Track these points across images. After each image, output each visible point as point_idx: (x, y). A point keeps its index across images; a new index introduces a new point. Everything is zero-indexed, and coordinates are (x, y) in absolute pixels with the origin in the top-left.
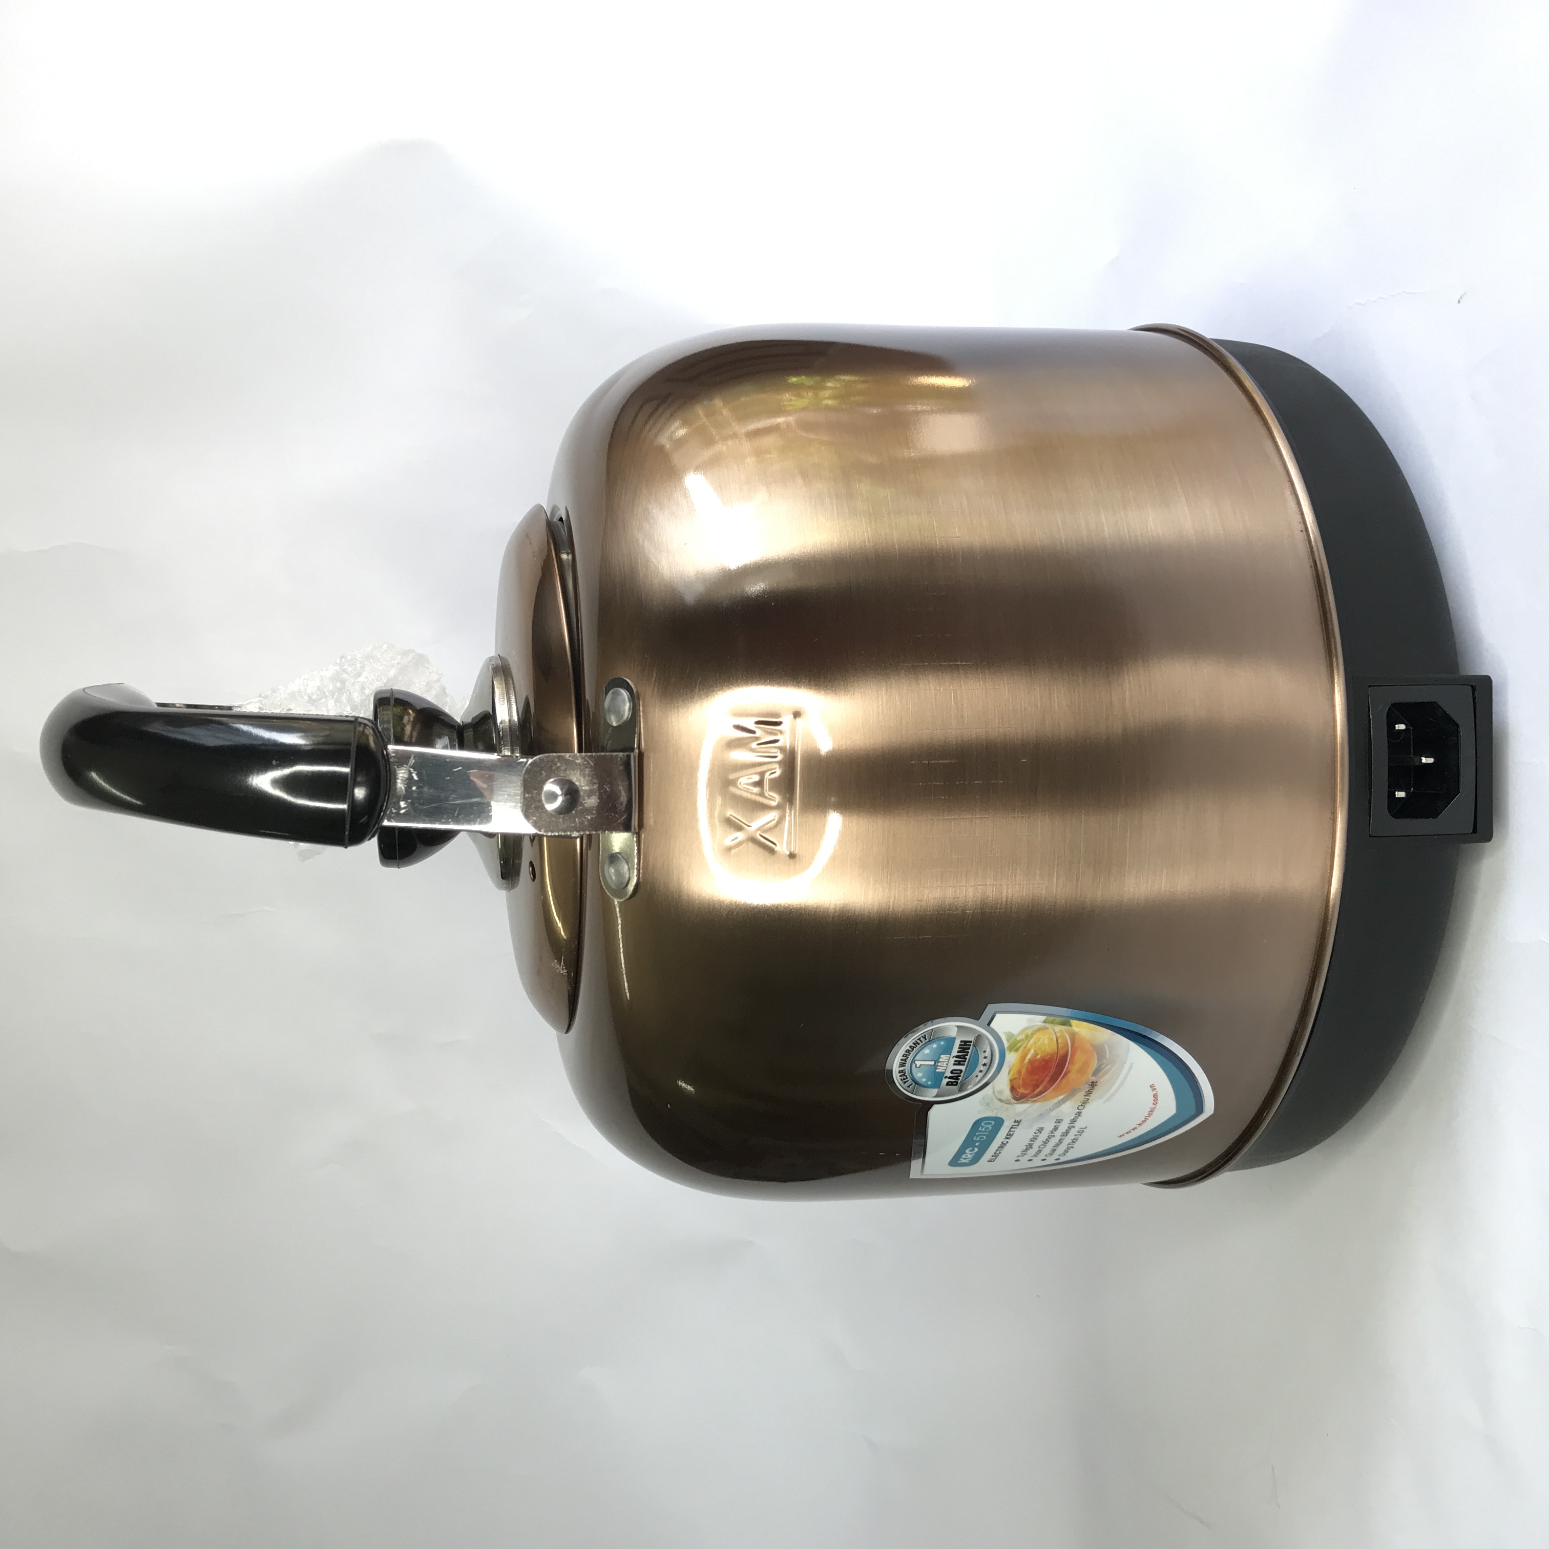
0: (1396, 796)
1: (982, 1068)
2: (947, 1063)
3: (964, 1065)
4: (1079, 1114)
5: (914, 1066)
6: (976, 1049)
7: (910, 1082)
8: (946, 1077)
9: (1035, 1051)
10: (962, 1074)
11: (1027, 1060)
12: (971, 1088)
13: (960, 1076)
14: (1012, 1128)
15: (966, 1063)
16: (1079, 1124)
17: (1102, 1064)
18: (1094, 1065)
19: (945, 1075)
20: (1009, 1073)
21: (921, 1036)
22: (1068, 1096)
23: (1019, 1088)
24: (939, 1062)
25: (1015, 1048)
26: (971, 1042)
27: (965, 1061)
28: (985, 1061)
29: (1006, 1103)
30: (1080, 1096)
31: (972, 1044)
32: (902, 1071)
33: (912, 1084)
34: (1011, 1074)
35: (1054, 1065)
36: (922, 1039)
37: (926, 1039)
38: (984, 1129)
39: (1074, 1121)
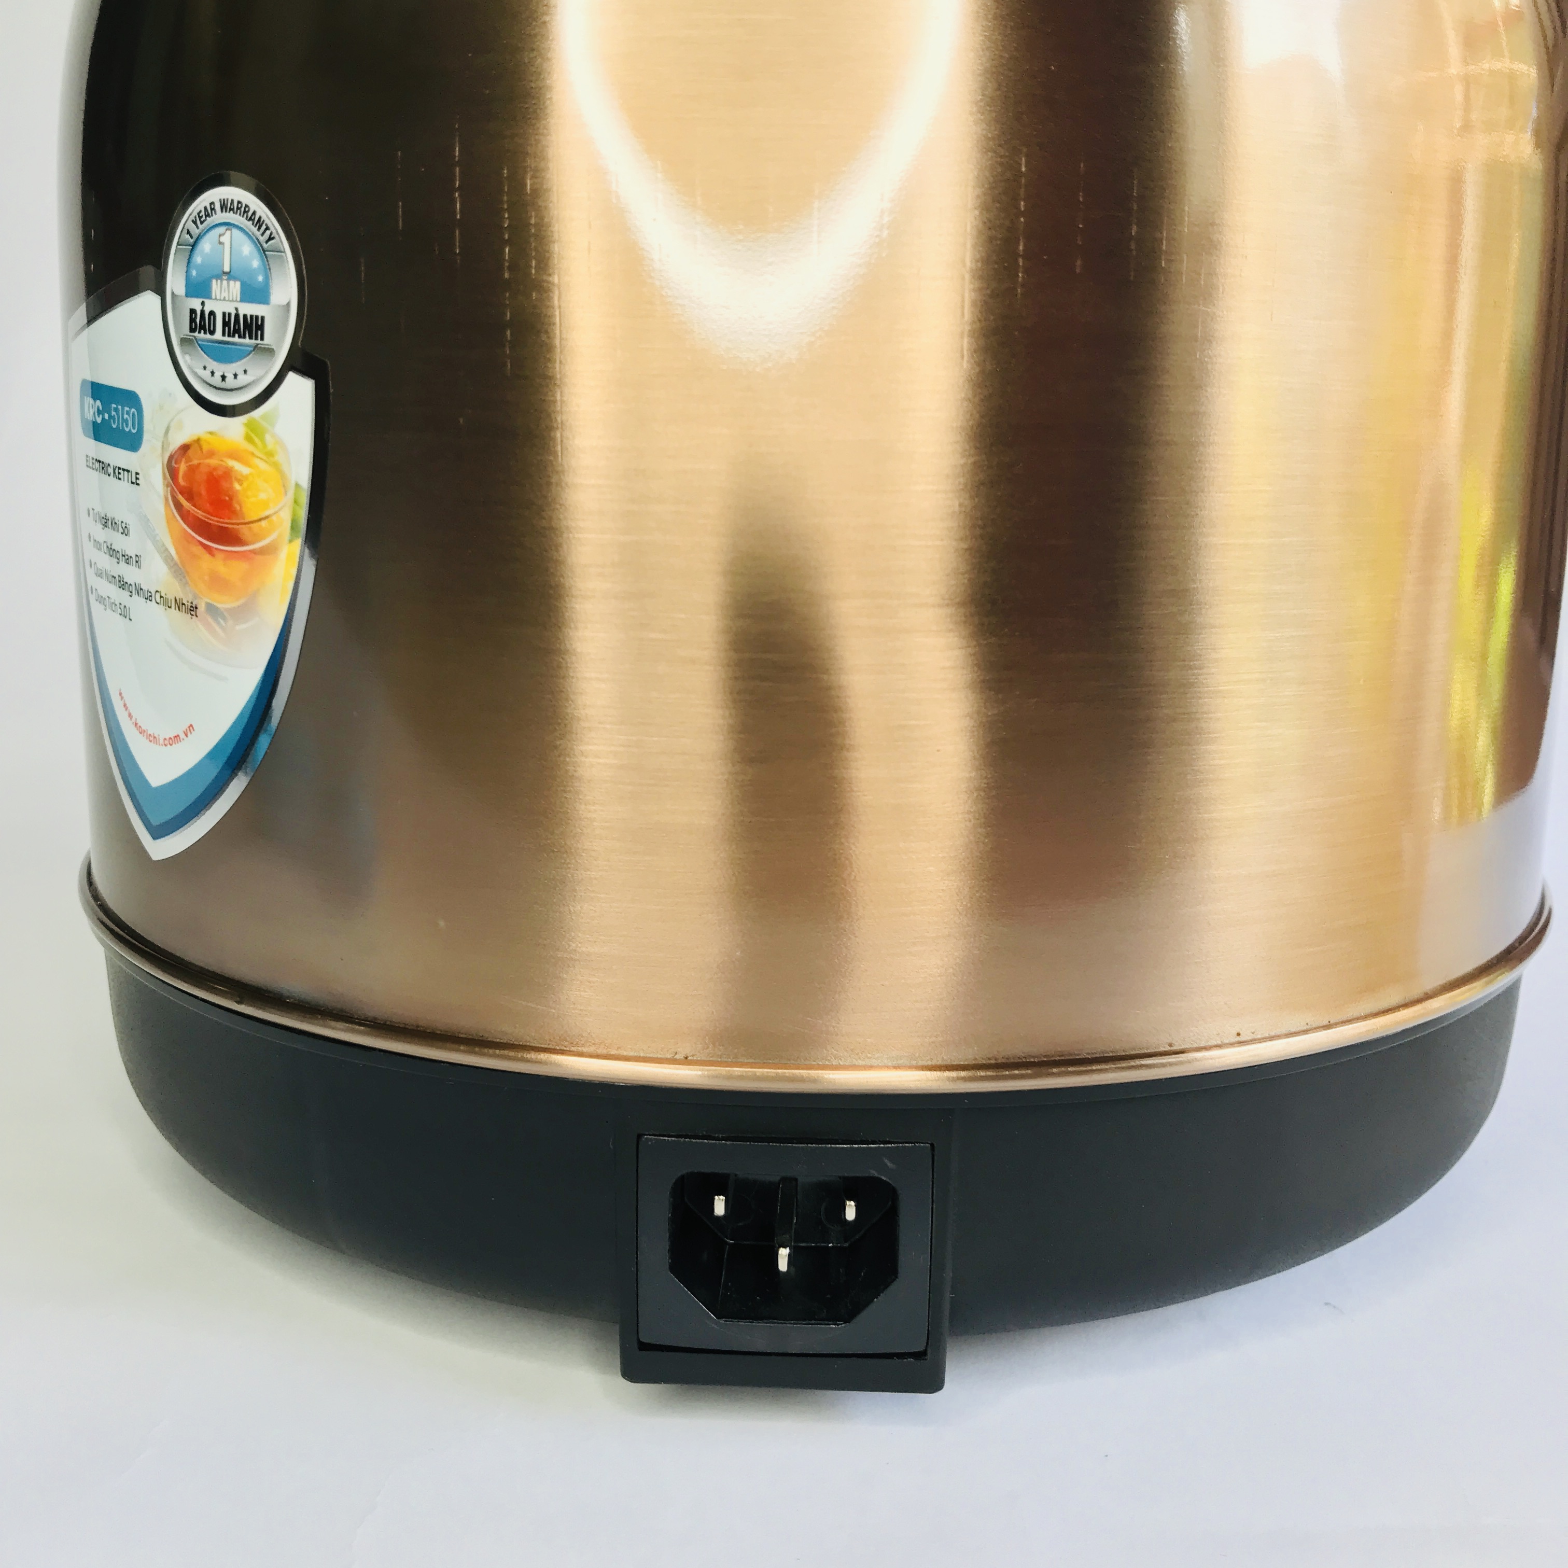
0: (716, 1197)
1: (218, 375)
2: (227, 299)
3: (224, 334)
4: (149, 598)
5: (222, 229)
6: (251, 352)
7: (195, 232)
8: (203, 303)
9: (246, 477)
10: (208, 336)
11: (231, 463)
12: (186, 362)
13: (205, 333)
14: (128, 471)
15: (226, 339)
16: (136, 603)
17: (224, 619)
18: (224, 603)
19: (207, 301)
20: (211, 433)
21: (274, 232)
22: (176, 564)
23: (186, 462)
24: (228, 280)
25: (253, 435)
26: (262, 339)
27: (229, 336)
28: (230, 377)
29: (163, 443)
30: (173, 589)
31: (259, 341)
32: (212, 209)
33: (192, 237)
34: (208, 437)
35: (225, 522)
36: (268, 232)
37: (267, 242)
38: (126, 416)
39: (139, 590)
